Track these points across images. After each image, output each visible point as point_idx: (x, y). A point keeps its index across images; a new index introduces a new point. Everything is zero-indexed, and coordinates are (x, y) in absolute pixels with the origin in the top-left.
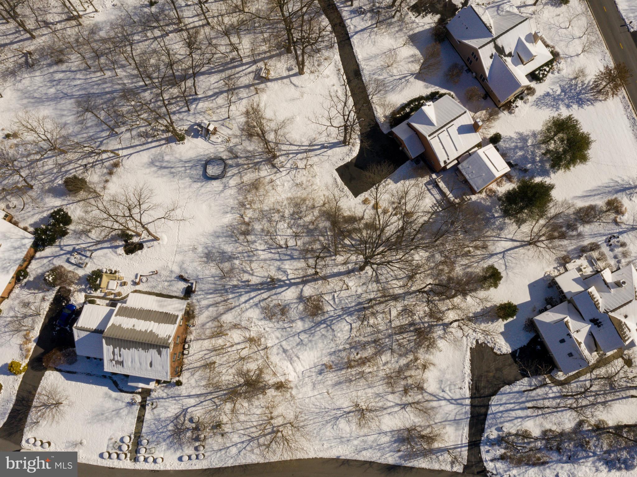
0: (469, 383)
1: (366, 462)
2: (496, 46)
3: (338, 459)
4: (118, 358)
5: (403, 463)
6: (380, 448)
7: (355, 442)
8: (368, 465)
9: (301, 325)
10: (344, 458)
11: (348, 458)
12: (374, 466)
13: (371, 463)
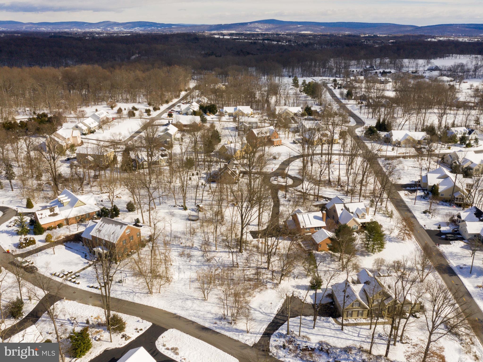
0: (279, 309)
1: (191, 321)
2: (345, 207)
3: (175, 314)
4: (101, 228)
5: (214, 329)
6: (205, 319)
7: (191, 312)
8: (191, 323)
9: (195, 263)
10: (179, 315)
11: (181, 316)
12: (195, 324)
13: (193, 323)
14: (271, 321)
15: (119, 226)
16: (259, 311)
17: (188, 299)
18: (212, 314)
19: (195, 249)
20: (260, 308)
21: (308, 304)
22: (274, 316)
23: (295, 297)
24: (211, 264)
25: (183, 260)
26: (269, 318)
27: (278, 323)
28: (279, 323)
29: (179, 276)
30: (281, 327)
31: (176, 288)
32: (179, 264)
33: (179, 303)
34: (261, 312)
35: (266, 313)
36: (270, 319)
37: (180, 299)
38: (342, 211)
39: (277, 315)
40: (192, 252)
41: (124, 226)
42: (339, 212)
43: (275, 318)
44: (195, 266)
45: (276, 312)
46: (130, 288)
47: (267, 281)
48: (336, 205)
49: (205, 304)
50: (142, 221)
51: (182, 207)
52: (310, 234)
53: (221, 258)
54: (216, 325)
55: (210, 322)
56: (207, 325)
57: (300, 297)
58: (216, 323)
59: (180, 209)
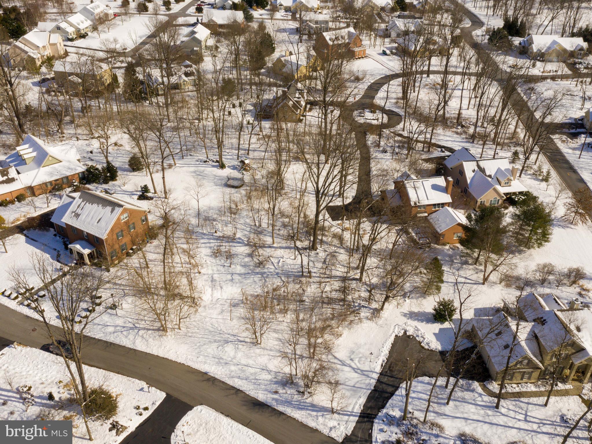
0: (383, 361)
1: (233, 388)
2: (478, 166)
3: (206, 373)
4: (79, 211)
5: (274, 404)
6: (256, 382)
7: (233, 368)
8: (233, 392)
9: (239, 269)
10: (212, 375)
11: (216, 377)
12: (241, 395)
13: (238, 391)
14: (372, 388)
15: (109, 209)
16: (350, 366)
17: (227, 342)
18: (269, 372)
19: (239, 243)
20: (351, 360)
21: (432, 350)
22: (376, 376)
23: (409, 336)
24: (266, 270)
25: (219, 263)
26: (367, 381)
27: (383, 392)
28: (387, 393)
29: (212, 295)
30: (390, 401)
31: (207, 319)
32: (213, 270)
33: (212, 349)
34: (354, 369)
35: (362, 371)
36: (369, 384)
37: (215, 341)
38: (473, 174)
39: (381, 374)
40: (234, 248)
41: (117, 209)
42: (469, 175)
43: (379, 381)
44: (240, 274)
45: (378, 369)
46: (130, 320)
47: (360, 304)
48: (464, 163)
49: (258, 351)
50: (152, 191)
51: (217, 164)
52: (426, 214)
53: (281, 260)
54: (276, 396)
55: (266, 390)
56: (261, 396)
57: (418, 336)
58: (276, 392)
59: (214, 166)
